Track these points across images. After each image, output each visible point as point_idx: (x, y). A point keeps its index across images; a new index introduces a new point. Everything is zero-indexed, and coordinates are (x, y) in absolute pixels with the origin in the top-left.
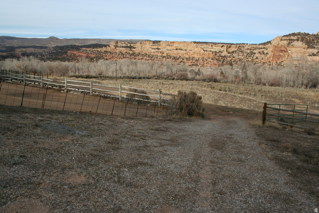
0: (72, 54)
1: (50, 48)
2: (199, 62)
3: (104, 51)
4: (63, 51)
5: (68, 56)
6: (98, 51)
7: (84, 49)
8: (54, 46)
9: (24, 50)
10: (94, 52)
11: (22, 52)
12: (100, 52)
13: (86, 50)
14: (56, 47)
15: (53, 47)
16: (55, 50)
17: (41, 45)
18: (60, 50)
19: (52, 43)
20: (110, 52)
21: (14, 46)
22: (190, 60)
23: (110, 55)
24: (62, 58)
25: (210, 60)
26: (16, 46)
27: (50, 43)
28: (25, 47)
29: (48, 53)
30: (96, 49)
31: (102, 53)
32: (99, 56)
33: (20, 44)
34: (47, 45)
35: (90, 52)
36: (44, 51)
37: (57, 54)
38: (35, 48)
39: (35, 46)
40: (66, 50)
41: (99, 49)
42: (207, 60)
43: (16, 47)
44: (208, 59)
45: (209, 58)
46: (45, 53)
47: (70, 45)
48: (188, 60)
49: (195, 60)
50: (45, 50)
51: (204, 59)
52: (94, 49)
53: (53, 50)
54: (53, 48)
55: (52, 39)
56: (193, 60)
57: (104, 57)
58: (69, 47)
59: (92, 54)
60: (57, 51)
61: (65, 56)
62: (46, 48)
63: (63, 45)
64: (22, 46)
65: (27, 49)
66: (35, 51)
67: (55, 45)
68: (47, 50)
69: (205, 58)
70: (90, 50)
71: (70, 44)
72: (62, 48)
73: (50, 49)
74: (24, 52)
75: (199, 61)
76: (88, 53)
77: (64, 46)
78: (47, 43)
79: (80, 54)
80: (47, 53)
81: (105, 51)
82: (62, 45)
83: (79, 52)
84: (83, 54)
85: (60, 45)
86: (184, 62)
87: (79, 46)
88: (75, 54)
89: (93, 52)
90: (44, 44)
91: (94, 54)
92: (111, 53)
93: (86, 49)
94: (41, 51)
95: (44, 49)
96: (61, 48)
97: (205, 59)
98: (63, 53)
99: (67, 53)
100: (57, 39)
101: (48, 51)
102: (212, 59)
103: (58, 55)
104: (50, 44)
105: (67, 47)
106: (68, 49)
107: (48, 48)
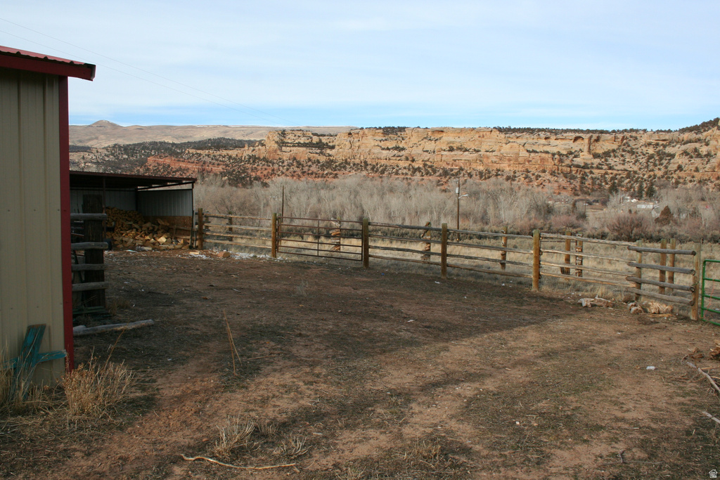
0: (159, 164)
1: (100, 150)
2: (516, 182)
3: (248, 155)
4: (133, 156)
5: (148, 169)
6: (230, 157)
7: (191, 151)
8: (106, 145)
10: (221, 159)
12: (238, 160)
13: (197, 154)
14: (115, 146)
15: (106, 148)
16: (113, 154)
18: (125, 156)
19: (102, 136)
20: (264, 159)
22: (489, 177)
23: (266, 167)
25: (547, 176)
27: (97, 138)
29: (94, 163)
30: (224, 152)
31: (242, 161)
32: (234, 170)
34: (89, 144)
35: (209, 160)
36: (83, 158)
37: (116, 165)
40: (141, 156)
41: (233, 153)
42: (540, 176)
44: (540, 174)
45: (544, 171)
46: (85, 163)
47: (151, 143)
48: (485, 179)
49: (504, 177)
50: (86, 155)
51: (530, 175)
52: (218, 153)
53: (108, 156)
54: (107, 150)
55: (102, 127)
56: (499, 177)
57: (249, 171)
58: (148, 149)
59: (214, 164)
60: (118, 159)
61: (140, 171)
62: (87, 149)
63: (131, 143)
67: (111, 143)
68: (92, 155)
69: (533, 171)
70: (208, 156)
71: (148, 140)
72: (131, 149)
73: (97, 152)
75: (517, 179)
76: (205, 163)
77: (134, 145)
78: (88, 137)
79: (183, 165)
80: (91, 162)
81: (250, 157)
82: (128, 143)
83: (179, 161)
84: (190, 166)
85: (122, 142)
87: (173, 144)
88: (169, 166)
89: (217, 160)
90: (80, 141)
91: (218, 165)
92: (267, 162)
93: (199, 152)
94: (75, 157)
95: (82, 154)
96: (127, 149)
97: (533, 174)
99: (146, 161)
100: (114, 127)
101: (94, 157)
102: (553, 173)
103: (120, 169)
104: (96, 141)
105: (143, 149)
106: (145, 152)
107: (94, 151)
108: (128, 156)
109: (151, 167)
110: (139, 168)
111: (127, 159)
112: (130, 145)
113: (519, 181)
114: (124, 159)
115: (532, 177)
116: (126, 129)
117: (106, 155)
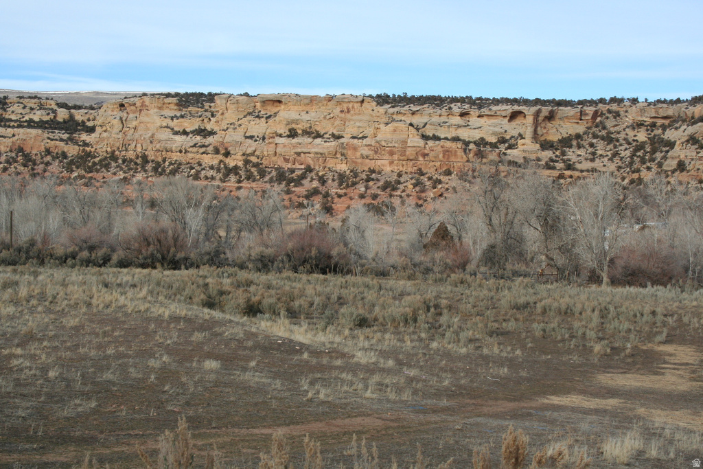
2: (398, 193)
22: (354, 184)
25: (453, 181)
42: (440, 182)
44: (441, 178)
45: (448, 173)
48: (348, 186)
49: (381, 183)
51: (424, 179)
56: (371, 183)
69: (430, 171)
75: (401, 187)
86: (326, 195)
97: (430, 179)
102: (462, 177)
113: (404, 191)
115: (428, 183)
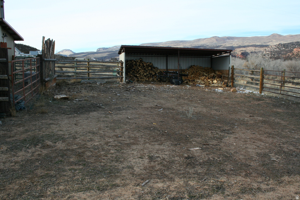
0: (298, 52)
1: (272, 46)
4: (287, 48)
5: (293, 54)
8: (276, 44)
9: (244, 49)
11: (241, 52)
14: (279, 44)
15: (275, 46)
16: (278, 48)
17: (262, 43)
18: (284, 49)
19: (274, 40)
21: (234, 46)
24: (287, 57)
26: (236, 45)
27: (272, 41)
28: (244, 47)
29: (270, 52)
33: (240, 44)
34: (268, 44)
36: (265, 50)
37: (279, 53)
38: (256, 47)
39: (255, 45)
40: (291, 48)
43: (235, 47)
46: (266, 52)
47: (296, 42)
50: (267, 48)
53: (276, 49)
54: (276, 46)
55: (274, 36)
58: (294, 45)
60: (280, 50)
61: (290, 54)
62: (267, 46)
63: (287, 43)
64: (242, 45)
65: (247, 48)
66: (255, 50)
67: (278, 43)
68: (269, 48)
71: (295, 41)
72: (286, 45)
73: (271, 47)
74: (244, 52)
78: (268, 41)
80: (268, 51)
82: (285, 43)
85: (283, 42)
90: (265, 43)
94: (262, 49)
95: (265, 48)
96: (284, 45)
98: (287, 52)
99: (293, 50)
100: (280, 36)
101: (270, 49)
103: (281, 54)
104: (271, 42)
105: (292, 45)
106: (293, 46)
107: (270, 47)
108: (285, 48)
109: (295, 53)
110: (289, 54)
111: (284, 50)
112: (286, 43)
114: (283, 50)
116: (285, 37)
117: (275, 48)
